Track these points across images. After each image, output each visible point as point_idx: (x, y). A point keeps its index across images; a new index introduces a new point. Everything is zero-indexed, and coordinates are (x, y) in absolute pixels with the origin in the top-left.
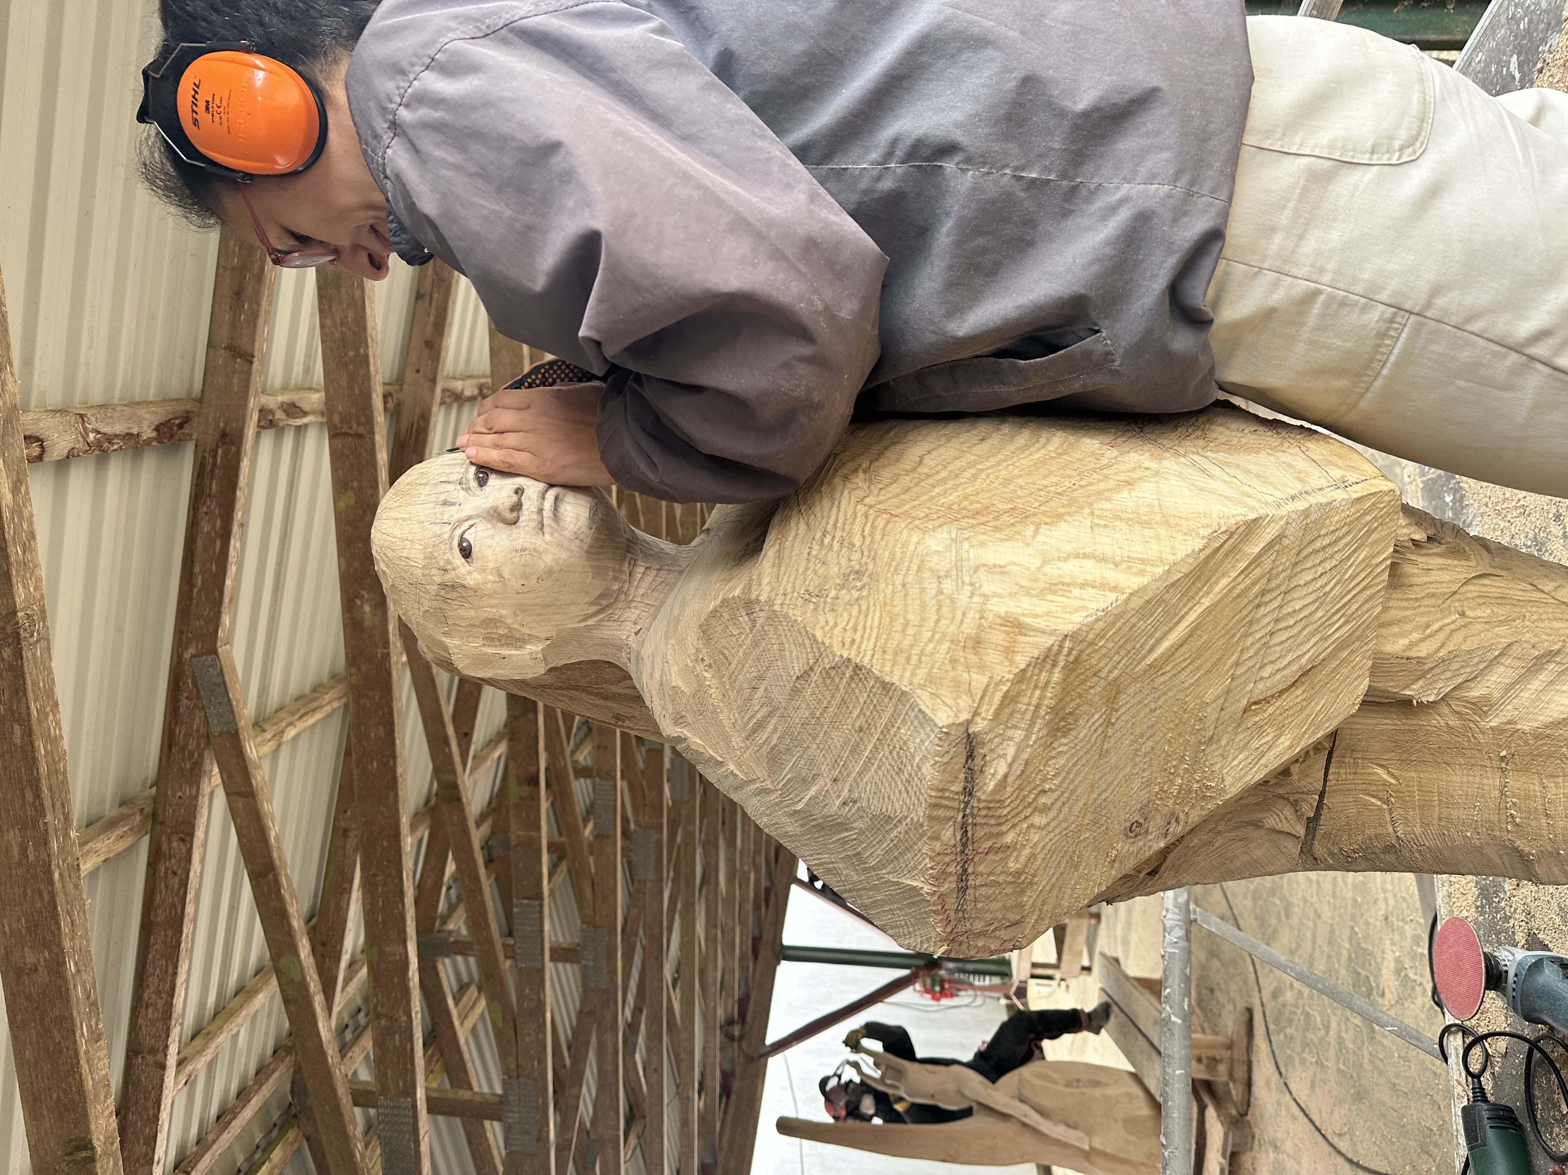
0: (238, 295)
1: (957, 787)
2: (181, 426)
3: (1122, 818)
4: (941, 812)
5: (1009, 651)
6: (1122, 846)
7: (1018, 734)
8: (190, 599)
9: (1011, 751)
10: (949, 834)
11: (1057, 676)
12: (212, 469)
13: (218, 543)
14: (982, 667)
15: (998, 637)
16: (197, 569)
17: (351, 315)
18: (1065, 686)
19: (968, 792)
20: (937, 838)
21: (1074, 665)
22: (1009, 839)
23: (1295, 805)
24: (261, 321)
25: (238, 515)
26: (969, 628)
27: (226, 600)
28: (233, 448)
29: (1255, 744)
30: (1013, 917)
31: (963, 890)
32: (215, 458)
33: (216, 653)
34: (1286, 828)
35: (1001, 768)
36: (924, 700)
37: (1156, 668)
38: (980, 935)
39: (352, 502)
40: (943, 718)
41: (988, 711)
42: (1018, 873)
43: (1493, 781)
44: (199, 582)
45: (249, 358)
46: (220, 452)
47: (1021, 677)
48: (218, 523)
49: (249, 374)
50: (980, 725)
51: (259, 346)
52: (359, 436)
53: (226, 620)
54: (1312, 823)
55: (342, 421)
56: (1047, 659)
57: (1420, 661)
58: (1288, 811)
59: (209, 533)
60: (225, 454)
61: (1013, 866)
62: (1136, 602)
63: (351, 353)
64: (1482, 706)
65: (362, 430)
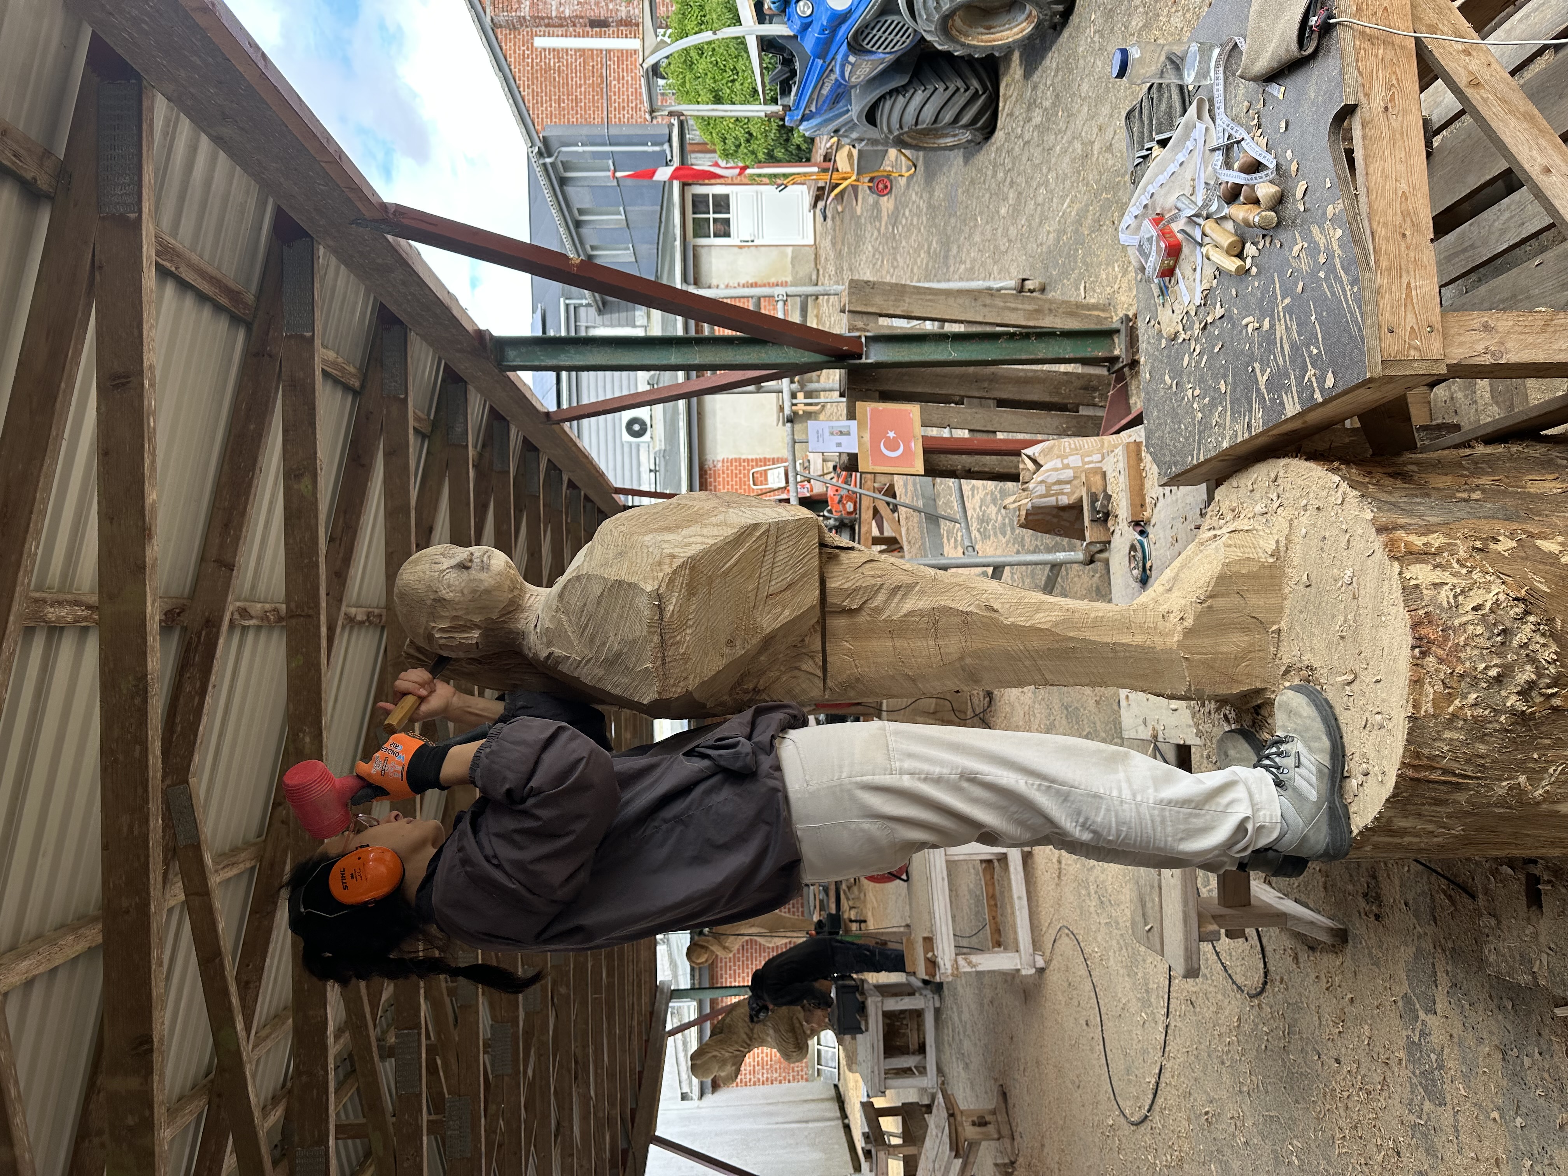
0: (226, 526)
1: (657, 618)
2: (179, 614)
3: (723, 638)
4: (653, 629)
5: (671, 564)
6: (726, 650)
7: (676, 594)
8: (170, 742)
9: (674, 601)
10: (656, 639)
11: (687, 572)
12: (197, 646)
13: (197, 699)
14: (661, 570)
15: (667, 561)
16: (178, 720)
17: (307, 535)
18: (692, 579)
19: (661, 619)
20: (651, 641)
21: (693, 569)
22: (678, 638)
23: (812, 658)
24: (241, 541)
25: (213, 678)
26: (657, 559)
27: (198, 742)
28: (214, 630)
29: (773, 612)
30: (684, 675)
31: (664, 664)
32: (199, 638)
33: (187, 783)
34: (812, 671)
35: (671, 608)
36: (642, 585)
37: (726, 574)
38: (673, 685)
39: (301, 663)
40: (649, 589)
41: (664, 585)
42: (684, 654)
43: (889, 643)
44: (179, 729)
45: (231, 567)
46: (204, 633)
47: (675, 572)
48: (198, 685)
49: (230, 577)
50: (662, 590)
51: (240, 560)
52: (309, 616)
53: (196, 757)
54: (824, 669)
55: (297, 607)
56: (683, 565)
57: (846, 590)
58: (810, 662)
59: (190, 692)
60: (208, 635)
61: (682, 651)
62: (713, 548)
63: (306, 561)
64: (878, 611)
65: (311, 612)
